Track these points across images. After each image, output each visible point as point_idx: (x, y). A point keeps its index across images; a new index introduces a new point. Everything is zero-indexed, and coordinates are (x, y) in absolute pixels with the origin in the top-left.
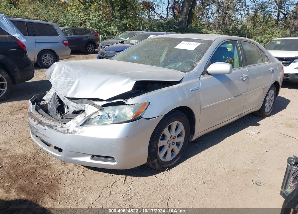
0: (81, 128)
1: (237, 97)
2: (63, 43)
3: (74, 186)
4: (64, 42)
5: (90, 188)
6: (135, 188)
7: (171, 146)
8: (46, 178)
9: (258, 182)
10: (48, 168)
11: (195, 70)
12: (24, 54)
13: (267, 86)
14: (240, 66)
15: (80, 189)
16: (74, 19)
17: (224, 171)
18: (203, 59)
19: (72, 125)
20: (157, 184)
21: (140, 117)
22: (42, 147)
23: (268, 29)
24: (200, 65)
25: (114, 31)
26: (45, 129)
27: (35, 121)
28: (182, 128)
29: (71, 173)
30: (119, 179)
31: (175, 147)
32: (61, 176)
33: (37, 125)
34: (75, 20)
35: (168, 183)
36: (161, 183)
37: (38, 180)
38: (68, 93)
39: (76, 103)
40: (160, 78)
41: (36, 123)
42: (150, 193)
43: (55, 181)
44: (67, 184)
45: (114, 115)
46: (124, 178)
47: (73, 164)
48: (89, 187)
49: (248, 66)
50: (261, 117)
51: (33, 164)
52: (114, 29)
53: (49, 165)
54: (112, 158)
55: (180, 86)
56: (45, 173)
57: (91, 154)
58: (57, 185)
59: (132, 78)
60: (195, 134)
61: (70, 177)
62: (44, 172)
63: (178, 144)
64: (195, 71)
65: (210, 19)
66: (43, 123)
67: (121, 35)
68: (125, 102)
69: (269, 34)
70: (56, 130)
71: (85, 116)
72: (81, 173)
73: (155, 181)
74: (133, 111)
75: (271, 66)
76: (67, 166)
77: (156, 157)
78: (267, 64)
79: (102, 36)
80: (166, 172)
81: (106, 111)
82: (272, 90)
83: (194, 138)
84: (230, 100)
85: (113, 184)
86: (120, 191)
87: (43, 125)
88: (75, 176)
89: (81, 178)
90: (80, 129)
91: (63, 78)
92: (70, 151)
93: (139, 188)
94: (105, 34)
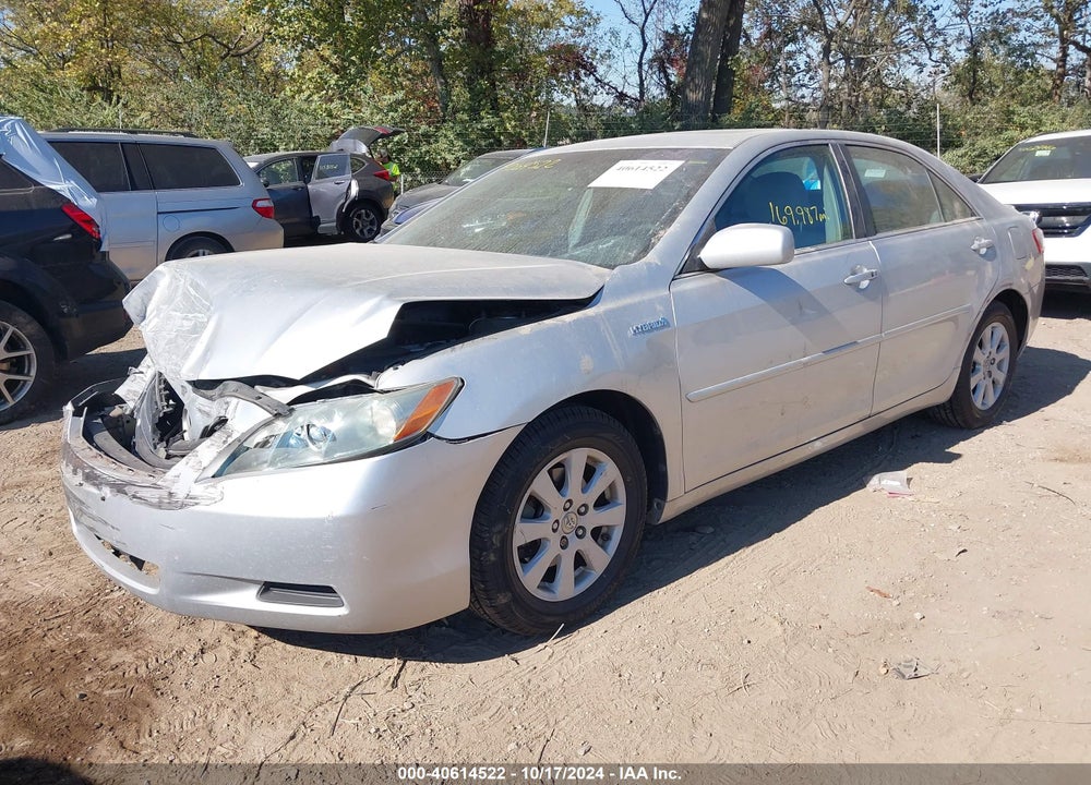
0: (213, 486)
1: (837, 353)
2: (254, 206)
3: (208, 703)
4: (260, 204)
5: (265, 708)
6: (429, 701)
7: (570, 544)
8: (114, 678)
9: (905, 666)
10: (128, 641)
11: (652, 256)
12: (94, 251)
13: (969, 309)
14: (846, 235)
15: (226, 714)
16: (308, 124)
17: (780, 630)
18: (682, 217)
19: (184, 475)
20: (516, 687)
21: (426, 436)
22: (102, 563)
23: (1020, 109)
24: (671, 239)
25: (450, 158)
26: (103, 499)
27: (75, 472)
28: (610, 473)
29: (209, 657)
30: (376, 673)
31: (588, 546)
32: (171, 668)
33: (81, 485)
34: (311, 127)
35: (555, 680)
36: (529, 681)
37: (85, 685)
38: (184, 364)
39: (210, 398)
40: (506, 291)
41: (79, 478)
42: (484, 717)
43: (146, 688)
44: (184, 695)
45: (325, 433)
46: (397, 669)
47: (222, 624)
48: (262, 703)
49: (878, 235)
50: (962, 428)
51: (80, 630)
52: (450, 150)
53: (137, 629)
54: (328, 590)
55: (588, 318)
56: (114, 661)
57: (258, 579)
58: (151, 699)
59: (391, 296)
60: (669, 498)
61: (200, 672)
62: (114, 657)
63: (600, 535)
64: (650, 263)
65: (804, 91)
66: (97, 477)
67: (468, 169)
68: (370, 382)
69: (1023, 127)
70: (134, 497)
71: (224, 442)
72: (243, 655)
73: (510, 675)
74: (398, 415)
75: (978, 234)
76: (199, 634)
77: (511, 583)
78: (964, 224)
79: (410, 179)
80: (558, 640)
81: (300, 420)
82: (994, 324)
83: (670, 511)
84: (805, 364)
85: (353, 689)
86: (371, 715)
87: (98, 486)
88: (220, 668)
89: (240, 671)
90: (211, 490)
91: (178, 314)
92: (184, 570)
93: (445, 704)
94: (418, 170)
